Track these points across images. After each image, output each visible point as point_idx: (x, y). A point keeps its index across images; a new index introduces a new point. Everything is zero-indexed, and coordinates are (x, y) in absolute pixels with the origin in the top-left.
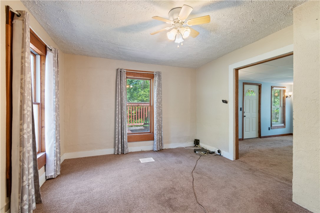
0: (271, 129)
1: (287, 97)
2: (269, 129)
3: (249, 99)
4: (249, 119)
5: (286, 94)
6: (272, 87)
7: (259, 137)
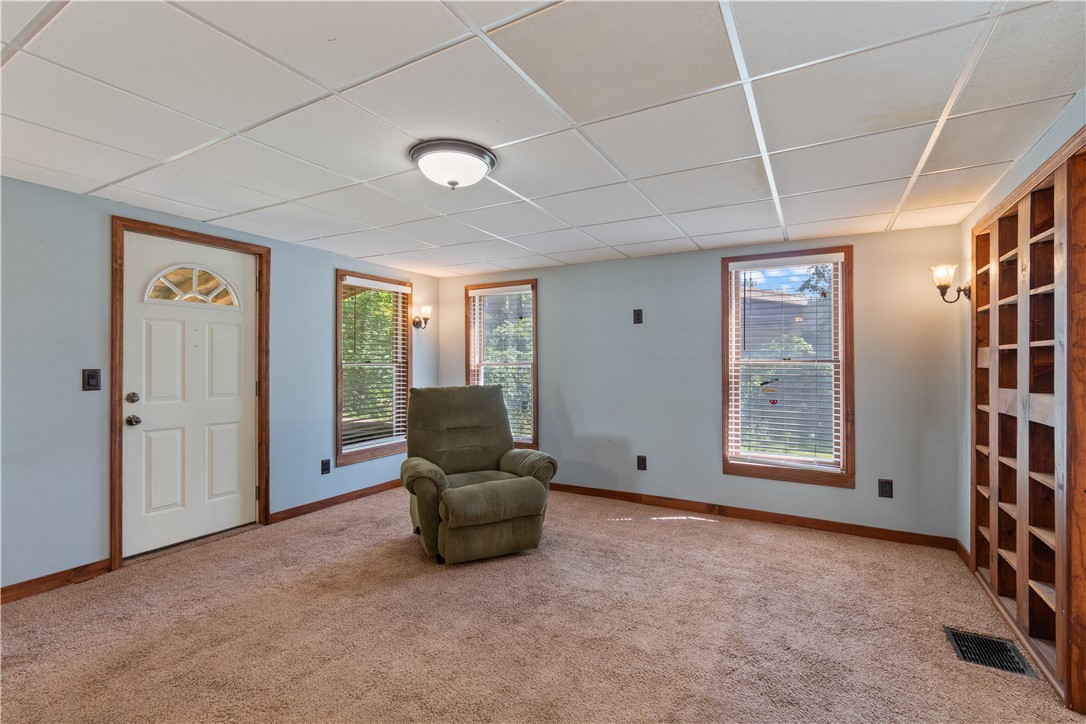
0: (337, 465)
1: (417, 324)
2: (325, 467)
3: (184, 323)
4: (178, 433)
5: (415, 312)
6: (339, 275)
7: (260, 522)
